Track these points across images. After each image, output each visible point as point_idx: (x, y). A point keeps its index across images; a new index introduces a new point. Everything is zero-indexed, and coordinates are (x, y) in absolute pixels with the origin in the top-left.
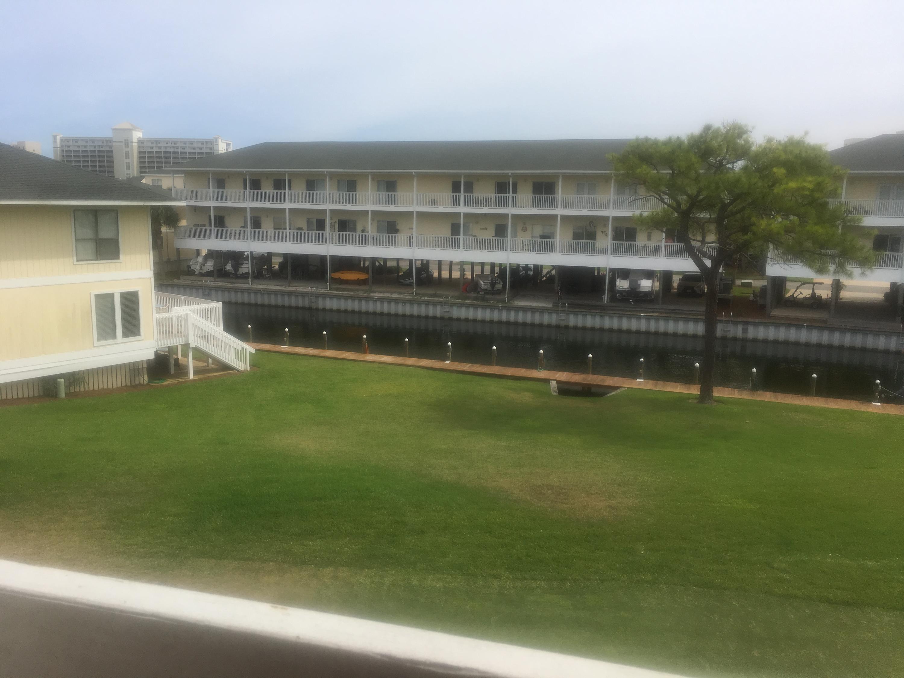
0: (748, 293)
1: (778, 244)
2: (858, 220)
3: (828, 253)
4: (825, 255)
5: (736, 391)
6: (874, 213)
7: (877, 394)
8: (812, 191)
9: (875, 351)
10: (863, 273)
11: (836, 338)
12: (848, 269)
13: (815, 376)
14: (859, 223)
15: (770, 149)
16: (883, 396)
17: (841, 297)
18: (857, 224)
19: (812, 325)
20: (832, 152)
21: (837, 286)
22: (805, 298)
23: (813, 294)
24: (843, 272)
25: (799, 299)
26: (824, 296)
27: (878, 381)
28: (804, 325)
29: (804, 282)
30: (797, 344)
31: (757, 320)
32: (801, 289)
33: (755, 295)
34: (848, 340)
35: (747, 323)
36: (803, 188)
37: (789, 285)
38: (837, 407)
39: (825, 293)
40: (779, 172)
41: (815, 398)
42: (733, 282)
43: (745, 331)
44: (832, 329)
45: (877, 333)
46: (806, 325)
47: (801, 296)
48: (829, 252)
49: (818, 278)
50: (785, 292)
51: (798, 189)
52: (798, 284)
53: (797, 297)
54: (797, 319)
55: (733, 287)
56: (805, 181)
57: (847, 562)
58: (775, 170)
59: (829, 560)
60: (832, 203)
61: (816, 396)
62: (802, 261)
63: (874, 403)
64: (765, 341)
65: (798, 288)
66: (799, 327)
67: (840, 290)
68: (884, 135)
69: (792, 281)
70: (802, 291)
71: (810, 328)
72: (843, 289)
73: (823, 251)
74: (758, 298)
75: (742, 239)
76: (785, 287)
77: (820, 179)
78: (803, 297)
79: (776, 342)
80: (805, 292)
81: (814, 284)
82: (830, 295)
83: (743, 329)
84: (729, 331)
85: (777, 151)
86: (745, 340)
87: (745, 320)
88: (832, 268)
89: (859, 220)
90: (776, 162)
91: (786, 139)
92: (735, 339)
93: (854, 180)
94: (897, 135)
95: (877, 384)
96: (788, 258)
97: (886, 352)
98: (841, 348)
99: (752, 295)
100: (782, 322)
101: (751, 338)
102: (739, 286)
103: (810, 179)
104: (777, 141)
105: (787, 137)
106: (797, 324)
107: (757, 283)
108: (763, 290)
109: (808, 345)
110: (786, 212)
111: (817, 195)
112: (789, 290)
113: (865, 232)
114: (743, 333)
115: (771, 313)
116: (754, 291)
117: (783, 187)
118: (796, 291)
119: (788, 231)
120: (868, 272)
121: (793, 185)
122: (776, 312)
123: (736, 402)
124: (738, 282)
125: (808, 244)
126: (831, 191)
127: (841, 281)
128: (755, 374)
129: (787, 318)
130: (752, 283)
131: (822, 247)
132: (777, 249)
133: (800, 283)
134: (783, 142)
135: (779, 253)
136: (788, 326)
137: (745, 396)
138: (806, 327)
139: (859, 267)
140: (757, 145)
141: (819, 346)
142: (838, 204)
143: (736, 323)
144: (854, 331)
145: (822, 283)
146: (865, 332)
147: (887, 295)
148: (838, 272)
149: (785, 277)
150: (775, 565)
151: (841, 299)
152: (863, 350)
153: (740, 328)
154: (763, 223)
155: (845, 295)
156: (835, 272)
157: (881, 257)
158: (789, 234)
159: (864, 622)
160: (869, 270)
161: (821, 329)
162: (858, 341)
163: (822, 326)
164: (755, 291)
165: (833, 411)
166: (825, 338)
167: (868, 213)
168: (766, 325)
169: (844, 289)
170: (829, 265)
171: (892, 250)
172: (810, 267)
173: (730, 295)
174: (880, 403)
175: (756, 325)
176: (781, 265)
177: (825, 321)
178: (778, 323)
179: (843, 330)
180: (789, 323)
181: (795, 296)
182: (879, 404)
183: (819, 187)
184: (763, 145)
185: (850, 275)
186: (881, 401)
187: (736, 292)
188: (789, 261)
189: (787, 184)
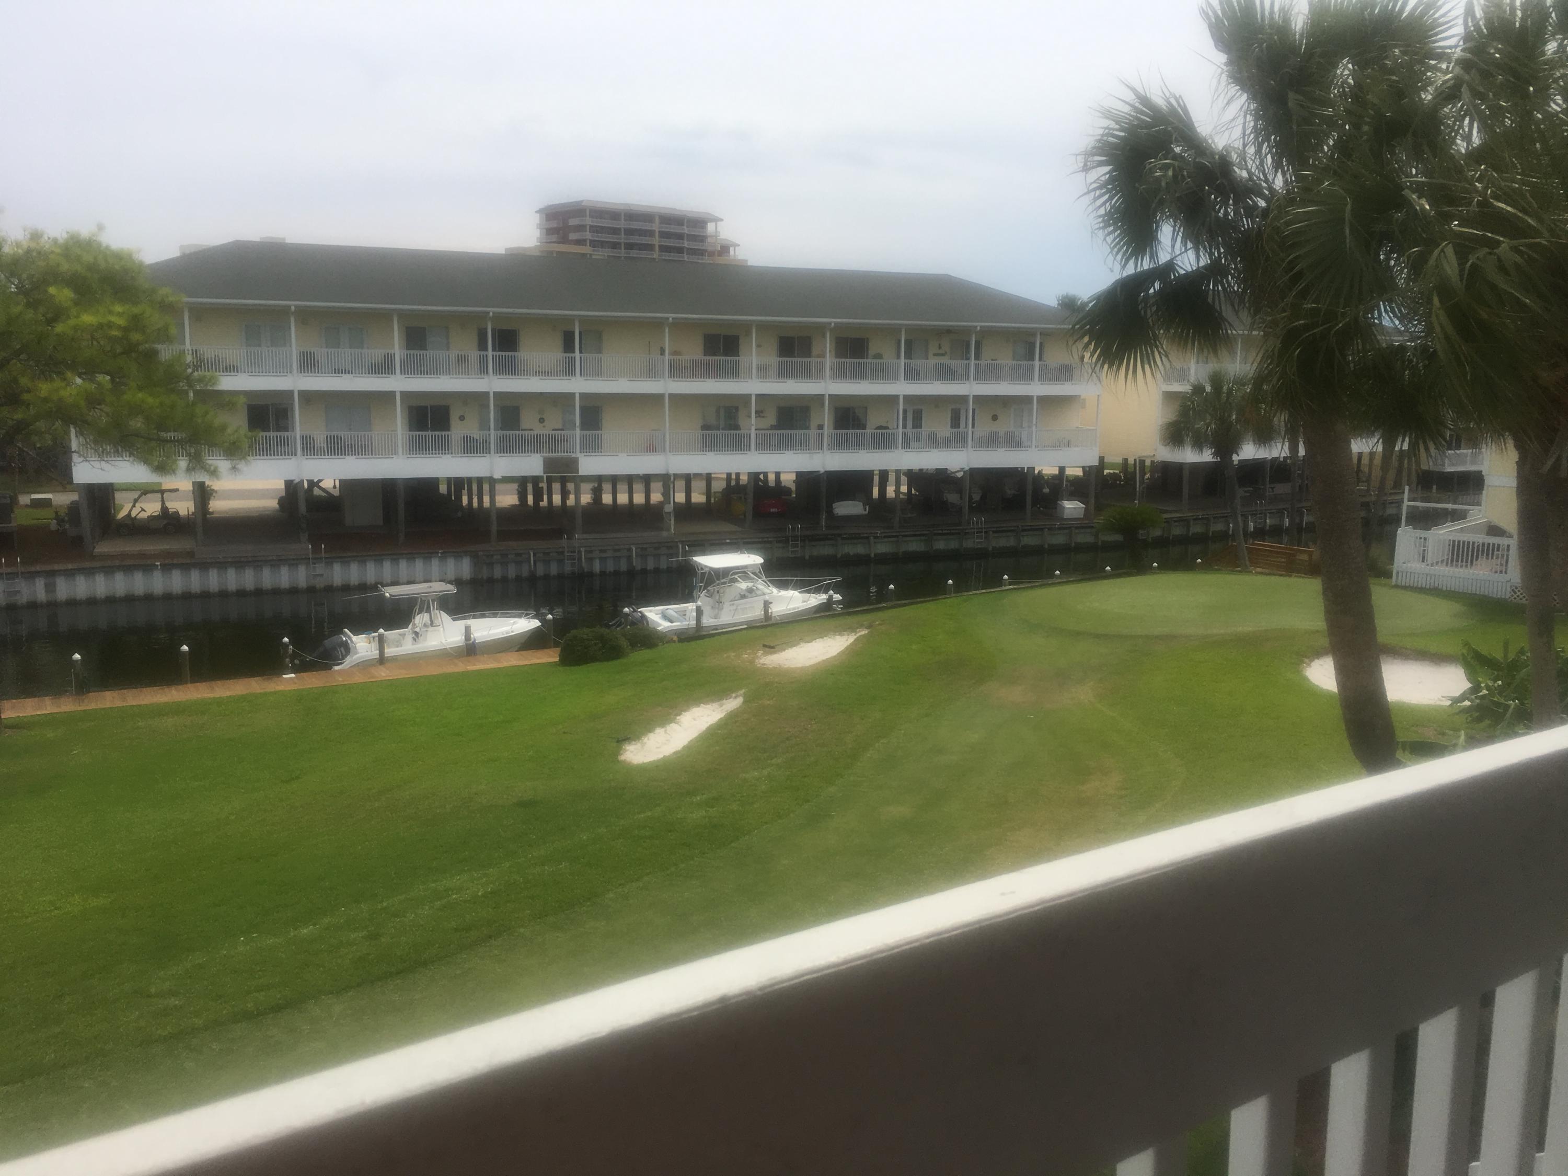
0: (45, 517)
1: (83, 424)
2: (210, 380)
3: (174, 437)
4: (166, 441)
5: (47, 700)
6: (241, 369)
7: (287, 660)
8: (126, 330)
9: (276, 592)
10: (234, 468)
11: (213, 580)
12: (210, 462)
13: (185, 648)
14: (213, 384)
15: (39, 253)
16: (297, 662)
17: (211, 510)
18: (211, 386)
19: (169, 563)
20: (150, 266)
21: (202, 494)
22: (151, 518)
23: (164, 509)
24: (202, 468)
25: (142, 520)
26: (183, 512)
27: (286, 640)
28: (156, 563)
29: (145, 491)
30: (149, 598)
31: (70, 566)
32: (141, 502)
33: (60, 521)
34: (233, 580)
35: (52, 574)
36: (110, 325)
37: (119, 497)
38: (228, 693)
39: (184, 507)
40: (62, 295)
41: (190, 686)
42: (14, 500)
43: (50, 588)
44: (204, 566)
45: (275, 563)
46: (159, 563)
47: (143, 515)
48: (170, 435)
49: (168, 482)
50: (114, 510)
51: (101, 326)
52: (135, 495)
53: (138, 517)
54: (143, 555)
55: (15, 509)
56: (110, 312)
57: (271, 941)
58: (52, 290)
59: (241, 949)
60: (166, 353)
61: (193, 682)
62: (131, 454)
63: (285, 676)
64: (92, 602)
65: (136, 501)
66: (147, 568)
67: (209, 499)
68: (238, 241)
69: (124, 490)
70: (145, 506)
71: (167, 568)
72: (212, 497)
73: (163, 434)
74: (67, 526)
75: (12, 419)
76: (114, 502)
77: (136, 310)
78: (148, 516)
79: (111, 600)
80: (150, 508)
81: (162, 492)
82: (192, 509)
83: (46, 585)
84: (19, 592)
85: (52, 256)
86: (52, 605)
87: (48, 568)
88: (183, 463)
89: (212, 379)
90: (52, 276)
91: (65, 236)
92: (33, 605)
93: (200, 314)
94: (260, 242)
95: (286, 645)
96: (106, 449)
97: (294, 591)
98: (224, 594)
99: (55, 521)
100: (117, 563)
101: (64, 600)
102: (27, 506)
103: (118, 308)
104: (49, 238)
105: (68, 232)
106: (144, 564)
107: (62, 499)
108: (73, 509)
109: (168, 597)
110: (89, 369)
111: (136, 337)
112: (122, 507)
113: (226, 400)
114: (46, 591)
115: (96, 550)
116: (56, 513)
117: (72, 322)
118: (134, 506)
119: (93, 401)
120: (241, 465)
121: (88, 319)
122: (104, 548)
123: (50, 721)
124: (24, 499)
125: (137, 424)
126: (159, 329)
127: (207, 484)
128: (79, 662)
129: (123, 556)
130: (51, 499)
131: (161, 427)
132: (82, 434)
133: (139, 493)
134: (61, 241)
135: (88, 440)
136: (128, 569)
137: (67, 705)
138: (159, 567)
139: (223, 458)
140: (12, 243)
141: (187, 596)
142: (172, 352)
143: (31, 576)
144: (240, 564)
145: (177, 490)
146: (257, 563)
147: (281, 501)
148: (194, 469)
149: (111, 485)
150: (153, 990)
151: (212, 513)
152: (259, 592)
153: (40, 584)
154: (44, 388)
155: (218, 506)
156: (189, 470)
157: (255, 440)
158: (98, 407)
159: (305, 1027)
160: (243, 462)
161: (185, 568)
162: (248, 579)
163: (187, 563)
164: (59, 514)
165: (219, 702)
166: (195, 581)
167: (231, 369)
168: (90, 572)
169: (214, 497)
170: (179, 458)
171: (279, 429)
172: (146, 462)
173: (11, 525)
174: (294, 673)
175: (70, 574)
176: (92, 463)
177: (191, 554)
178: (110, 567)
179: (222, 565)
180: (129, 565)
181: (133, 515)
182: (293, 675)
183: (136, 322)
184: (25, 245)
185: (214, 473)
186: (295, 670)
187: (21, 518)
188: (108, 454)
189: (77, 317)
